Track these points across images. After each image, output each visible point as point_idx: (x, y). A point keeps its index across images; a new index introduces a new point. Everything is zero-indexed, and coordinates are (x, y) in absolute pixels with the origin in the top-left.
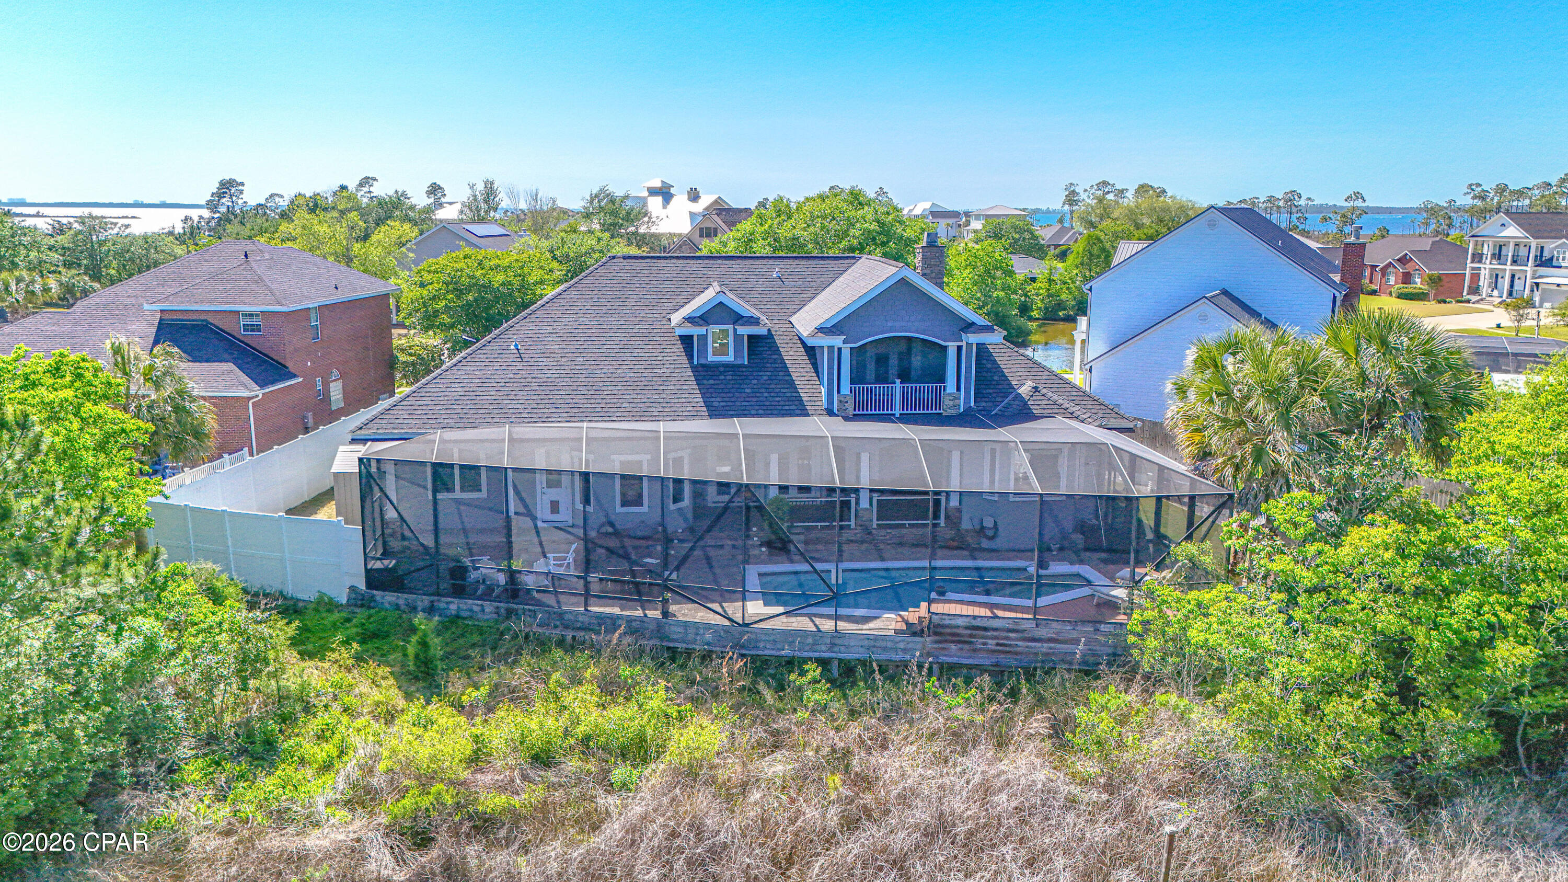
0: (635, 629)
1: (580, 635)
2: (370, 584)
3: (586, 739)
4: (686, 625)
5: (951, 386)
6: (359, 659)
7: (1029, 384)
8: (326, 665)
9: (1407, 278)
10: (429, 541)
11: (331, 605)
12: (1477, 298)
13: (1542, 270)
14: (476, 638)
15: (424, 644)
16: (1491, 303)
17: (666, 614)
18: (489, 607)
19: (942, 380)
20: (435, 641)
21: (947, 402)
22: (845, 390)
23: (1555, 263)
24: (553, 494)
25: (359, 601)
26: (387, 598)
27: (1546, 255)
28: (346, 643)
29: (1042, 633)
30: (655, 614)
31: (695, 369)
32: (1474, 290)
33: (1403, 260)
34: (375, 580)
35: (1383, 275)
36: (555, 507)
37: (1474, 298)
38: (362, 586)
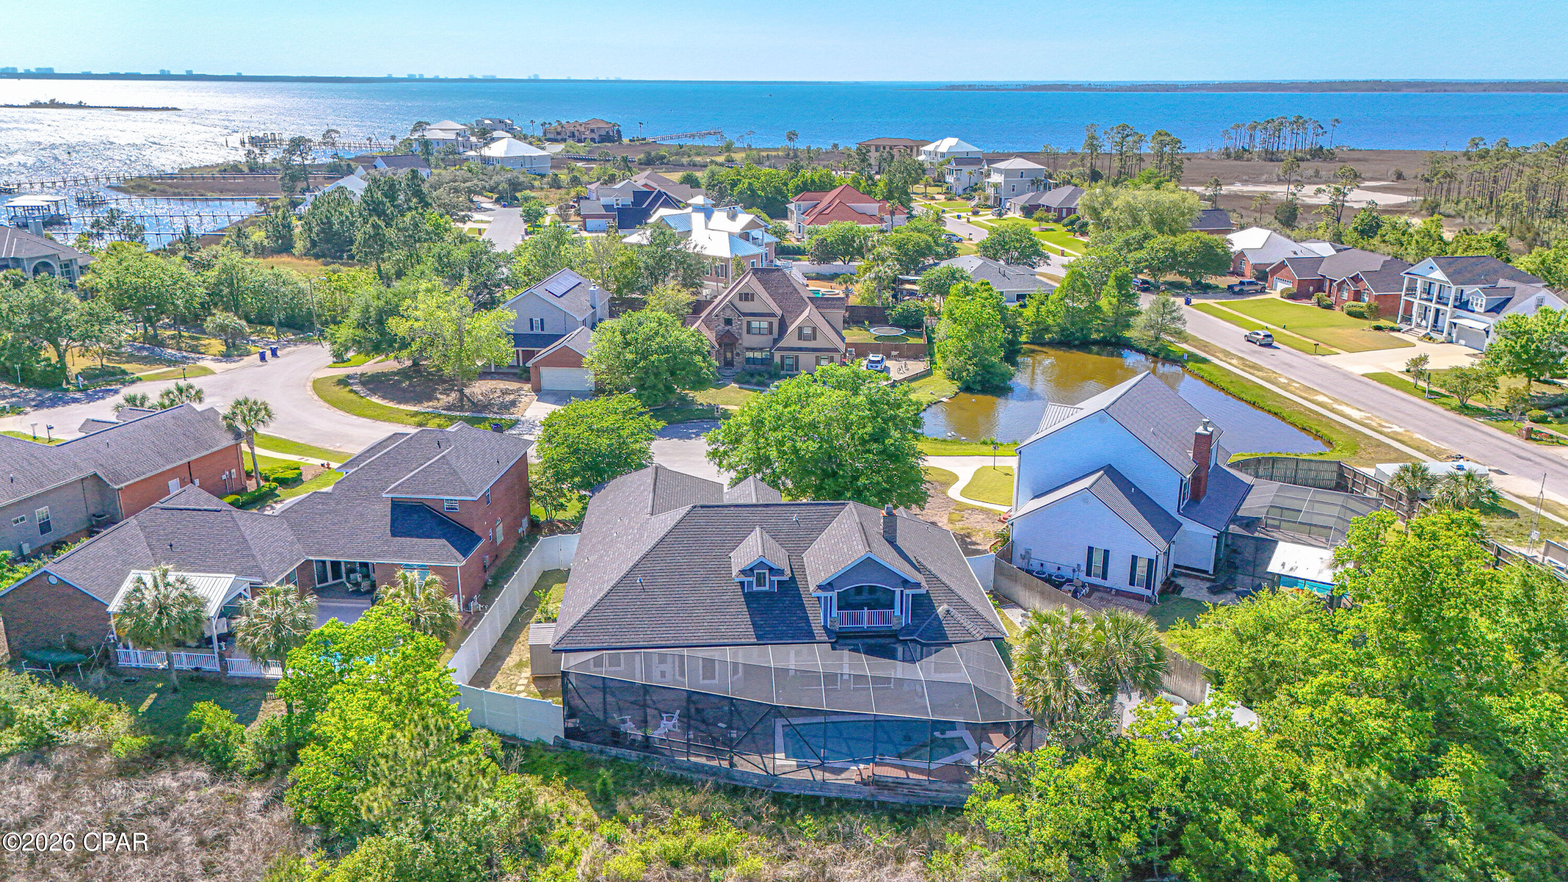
0: (714, 772)
1: (684, 774)
2: (566, 736)
3: (697, 855)
4: (743, 773)
5: (897, 612)
6: (567, 786)
7: (945, 606)
8: (550, 789)
9: (1357, 296)
10: (600, 715)
11: (545, 747)
12: (1407, 327)
13: (1460, 312)
14: (627, 772)
15: (604, 784)
16: (1416, 335)
17: (732, 765)
18: (634, 753)
19: (891, 606)
20: (610, 782)
21: (895, 621)
22: (834, 614)
23: (1470, 307)
24: (663, 667)
25: (562, 745)
26: (575, 744)
27: (1465, 298)
28: (560, 776)
29: (933, 787)
30: (725, 764)
31: (745, 595)
32: (1407, 319)
33: (1356, 279)
34: (569, 733)
35: (1339, 290)
36: (663, 674)
37: (1405, 327)
38: (562, 736)
